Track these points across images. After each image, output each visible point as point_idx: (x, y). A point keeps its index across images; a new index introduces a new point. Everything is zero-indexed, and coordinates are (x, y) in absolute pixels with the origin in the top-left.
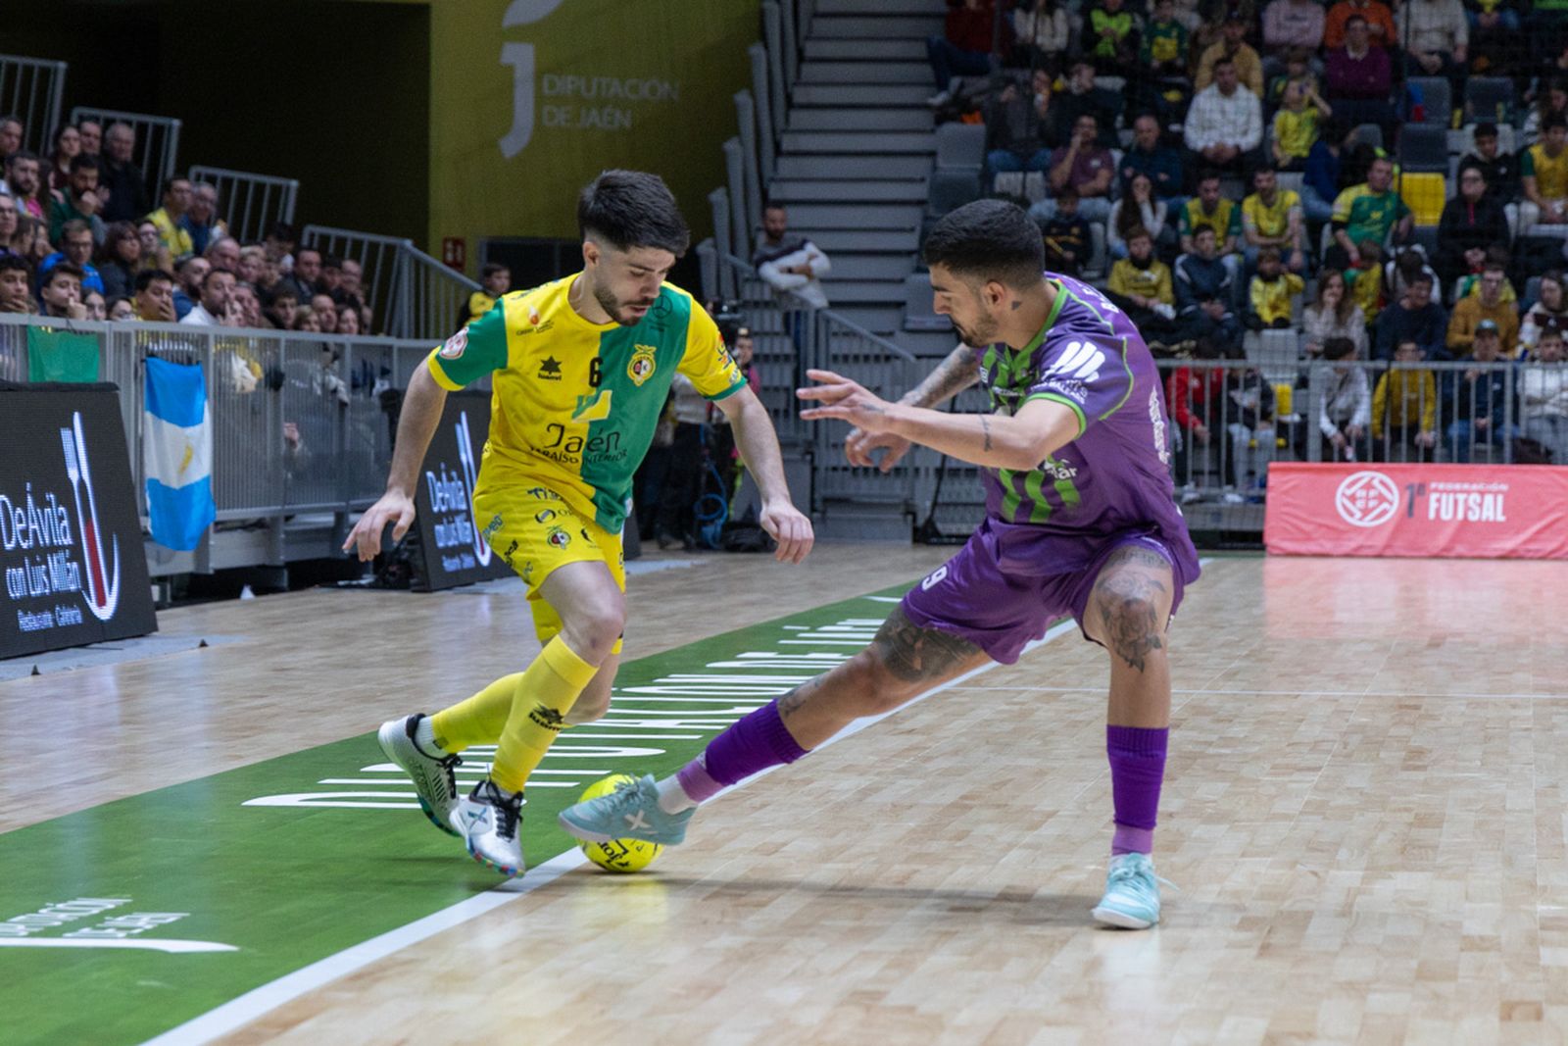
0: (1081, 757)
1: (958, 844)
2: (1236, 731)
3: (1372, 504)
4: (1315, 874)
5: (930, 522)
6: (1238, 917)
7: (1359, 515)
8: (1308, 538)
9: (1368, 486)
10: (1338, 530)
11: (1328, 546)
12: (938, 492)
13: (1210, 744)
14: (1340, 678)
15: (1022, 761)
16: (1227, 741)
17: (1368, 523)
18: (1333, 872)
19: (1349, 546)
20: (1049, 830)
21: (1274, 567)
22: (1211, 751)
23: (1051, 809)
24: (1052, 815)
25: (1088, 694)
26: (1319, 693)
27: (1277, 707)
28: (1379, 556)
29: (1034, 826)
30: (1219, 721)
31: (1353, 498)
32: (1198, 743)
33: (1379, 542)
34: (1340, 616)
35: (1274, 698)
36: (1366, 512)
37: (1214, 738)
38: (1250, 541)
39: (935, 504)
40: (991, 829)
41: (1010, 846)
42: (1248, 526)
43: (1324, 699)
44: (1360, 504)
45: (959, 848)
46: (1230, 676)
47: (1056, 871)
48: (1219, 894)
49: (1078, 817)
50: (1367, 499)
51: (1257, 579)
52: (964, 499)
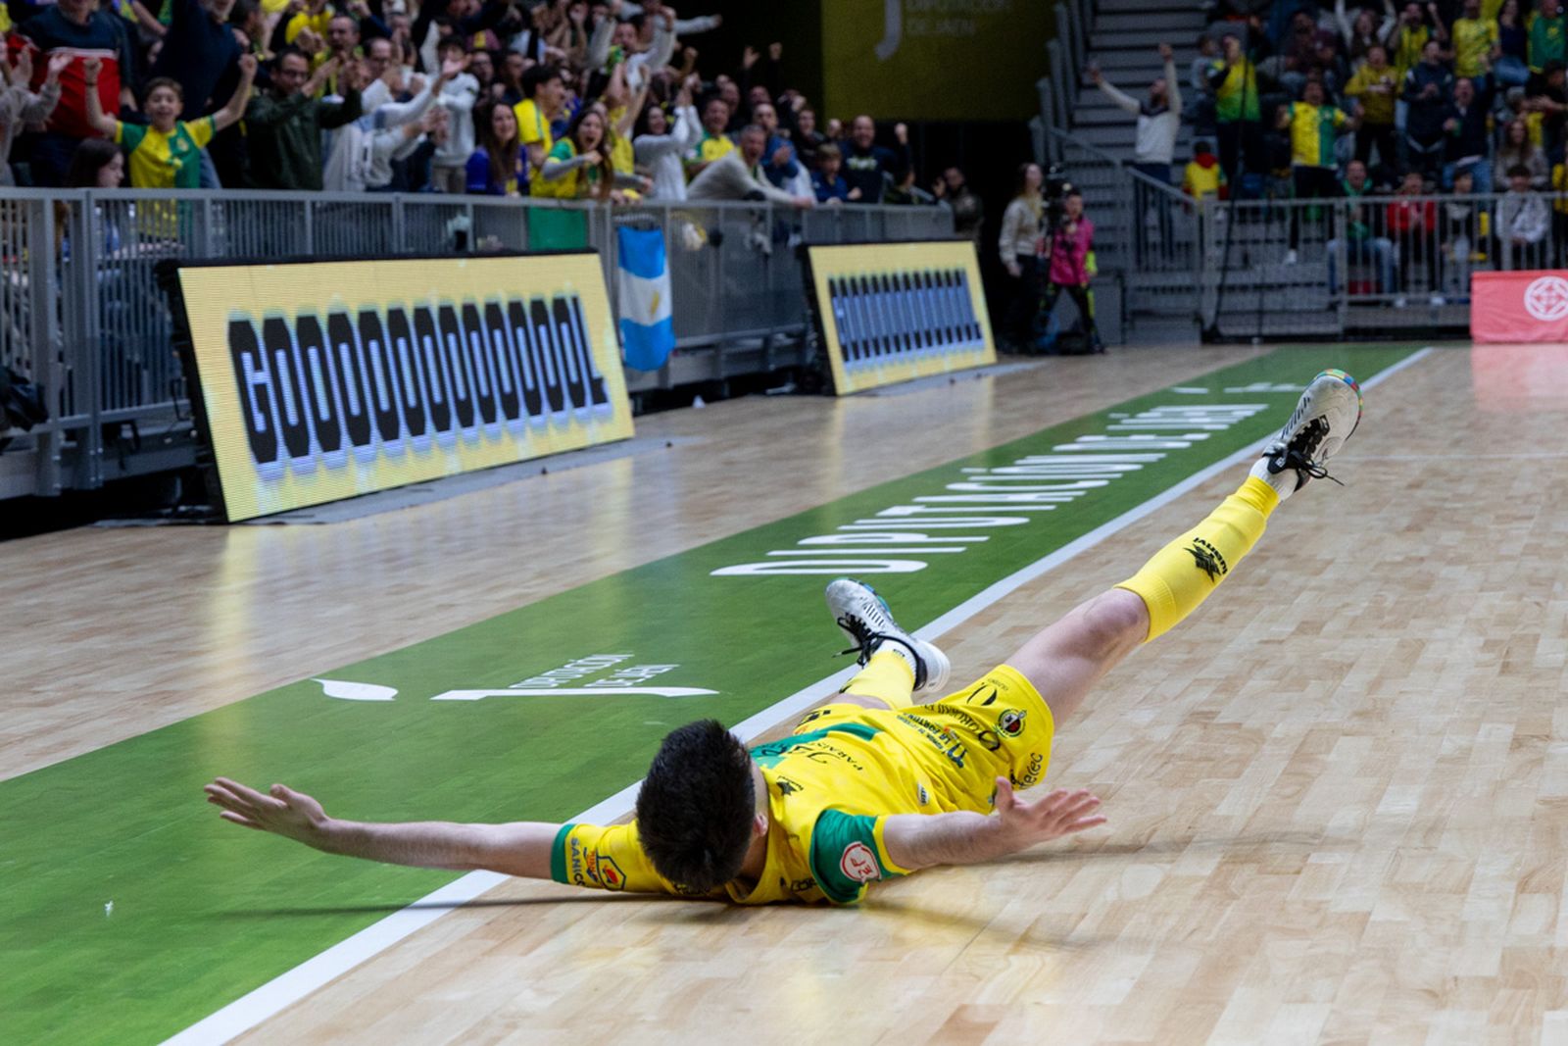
0: (1348, 513)
1: (1261, 589)
2: (1466, 488)
3: (1553, 301)
4: (1538, 604)
5: (1214, 327)
6: (1481, 640)
7: (1542, 310)
8: (1505, 329)
9: (1550, 289)
10: (1530, 323)
11: (1520, 335)
12: (1219, 304)
13: (1445, 500)
14: (1541, 442)
15: (1302, 519)
16: (1461, 497)
17: (1551, 316)
18: (1551, 602)
19: (1536, 334)
20: (1329, 575)
21: (1479, 354)
22: (1448, 505)
23: (1328, 557)
24: (1330, 562)
25: (1348, 462)
26: (1526, 456)
27: (1494, 468)
28: (1560, 341)
29: (1318, 572)
30: (1451, 481)
31: (1538, 298)
32: (1437, 499)
33: (1559, 331)
34: (1534, 392)
35: (1491, 461)
36: (1549, 308)
37: (1449, 495)
38: (1461, 334)
39: (1218, 313)
40: (1285, 575)
41: (1301, 590)
42: (1459, 321)
43: (1531, 460)
44: (1544, 302)
45: (1262, 592)
46: (1457, 443)
47: (1338, 608)
48: (1466, 622)
49: (1351, 563)
50: (1549, 298)
51: (1467, 364)
52: (1239, 308)
